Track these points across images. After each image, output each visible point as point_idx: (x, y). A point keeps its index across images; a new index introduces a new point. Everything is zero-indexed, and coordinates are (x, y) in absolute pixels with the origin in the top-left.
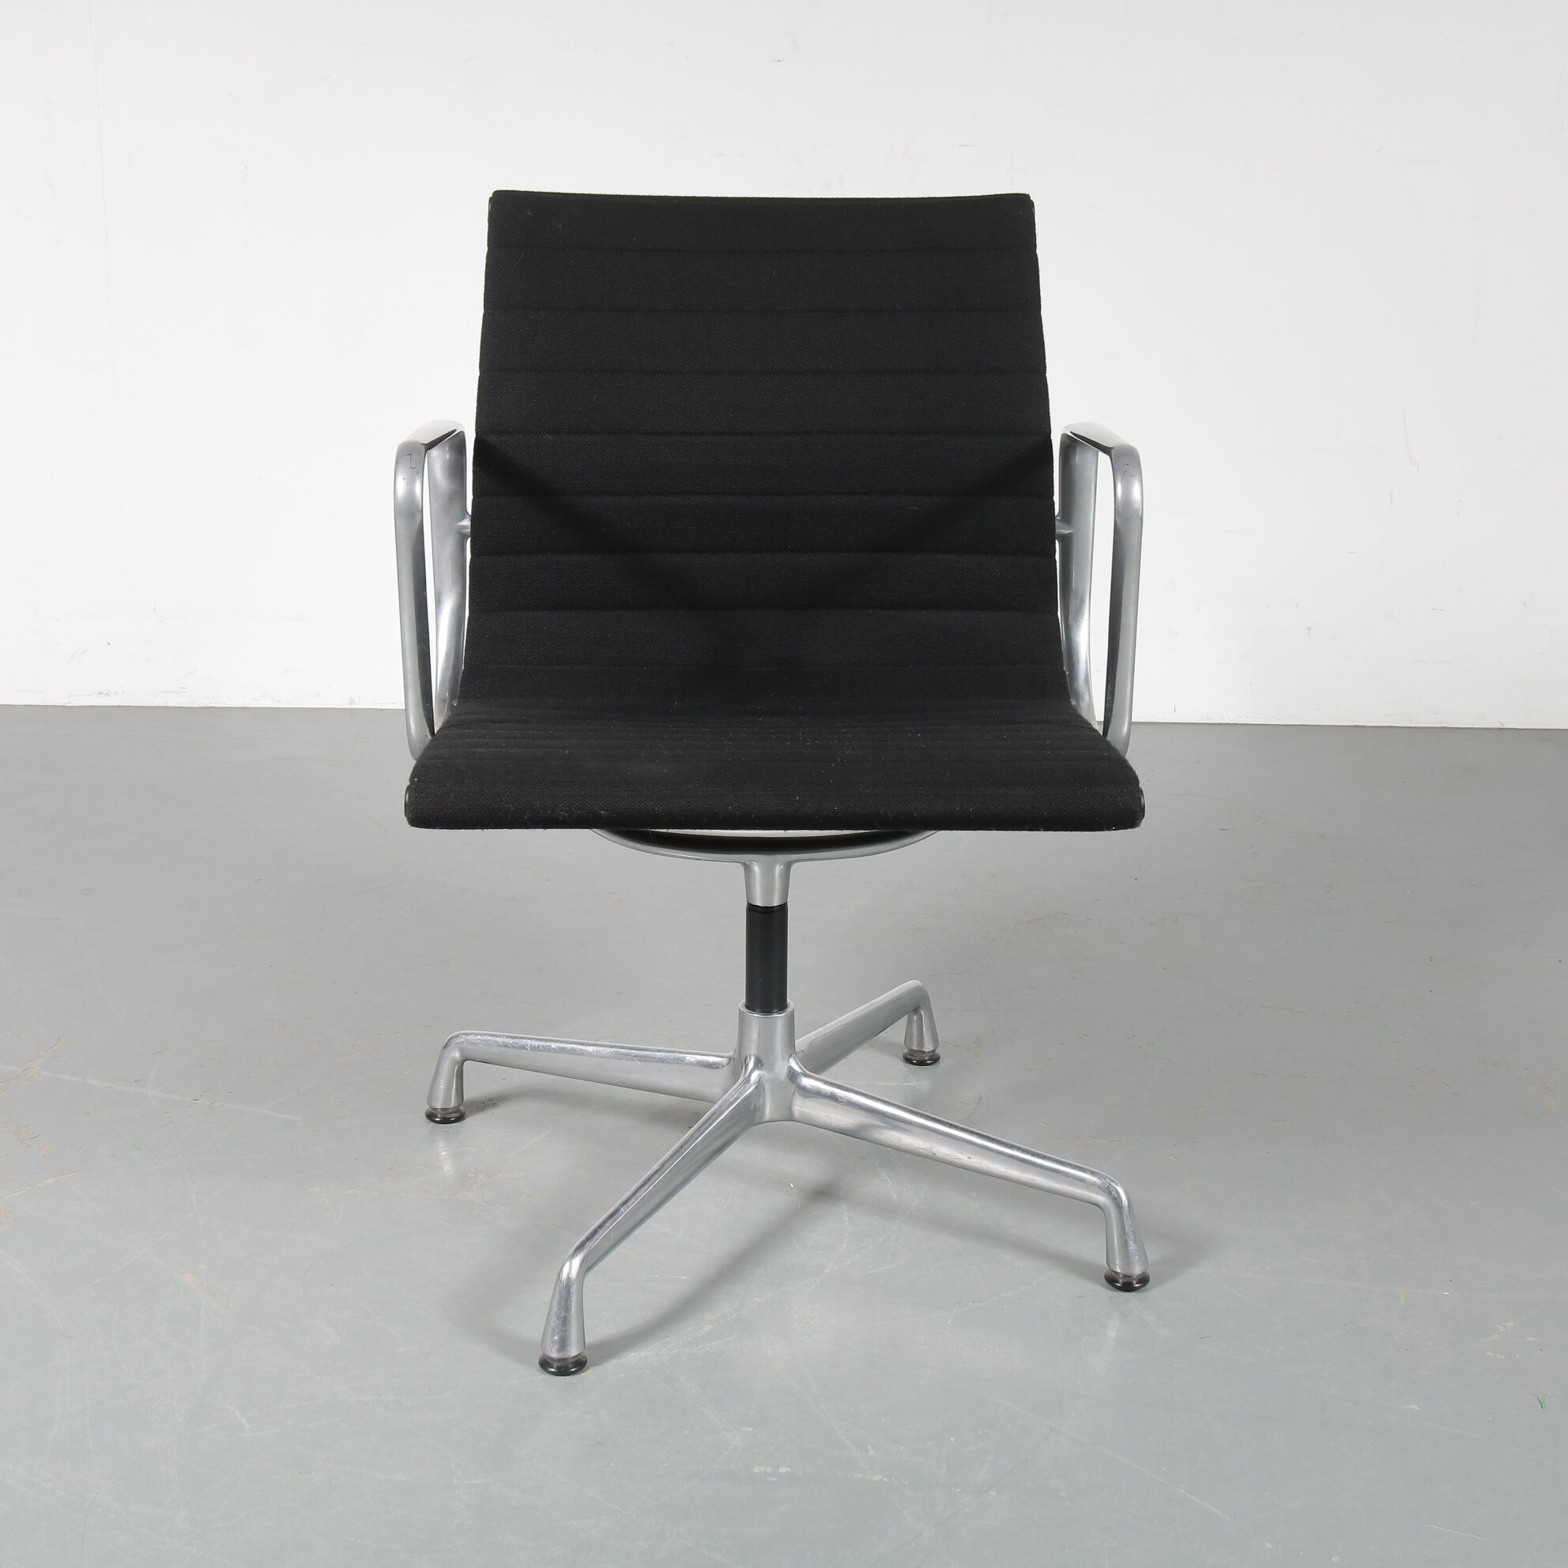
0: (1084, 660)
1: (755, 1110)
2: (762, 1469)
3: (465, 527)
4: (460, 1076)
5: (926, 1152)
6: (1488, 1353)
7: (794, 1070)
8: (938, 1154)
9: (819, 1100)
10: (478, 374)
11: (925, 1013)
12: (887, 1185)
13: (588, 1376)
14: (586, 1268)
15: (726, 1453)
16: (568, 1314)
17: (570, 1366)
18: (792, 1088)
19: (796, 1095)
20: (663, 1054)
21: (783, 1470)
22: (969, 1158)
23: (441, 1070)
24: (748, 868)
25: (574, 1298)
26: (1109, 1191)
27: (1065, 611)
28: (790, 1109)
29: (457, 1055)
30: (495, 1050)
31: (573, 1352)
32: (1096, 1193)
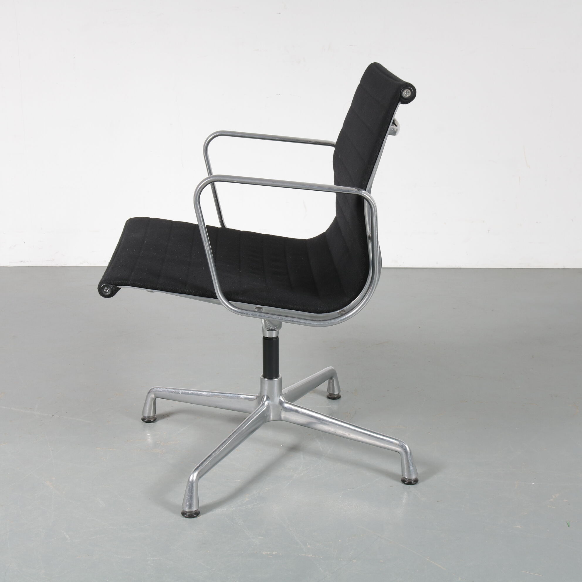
1: (267, 416)
2: (266, 553)
4: (155, 404)
5: (332, 432)
6: (549, 506)
7: (281, 400)
8: (337, 433)
9: (292, 412)
11: (335, 380)
12: (318, 445)
13: (200, 518)
14: (199, 477)
15: (252, 547)
16: (192, 495)
17: (193, 514)
18: (281, 408)
19: (282, 410)
20: (231, 395)
21: (274, 553)
22: (349, 434)
23: (147, 402)
25: (195, 488)
26: (402, 447)
28: (280, 416)
29: (153, 396)
30: (168, 394)
31: (194, 509)
32: (397, 447)
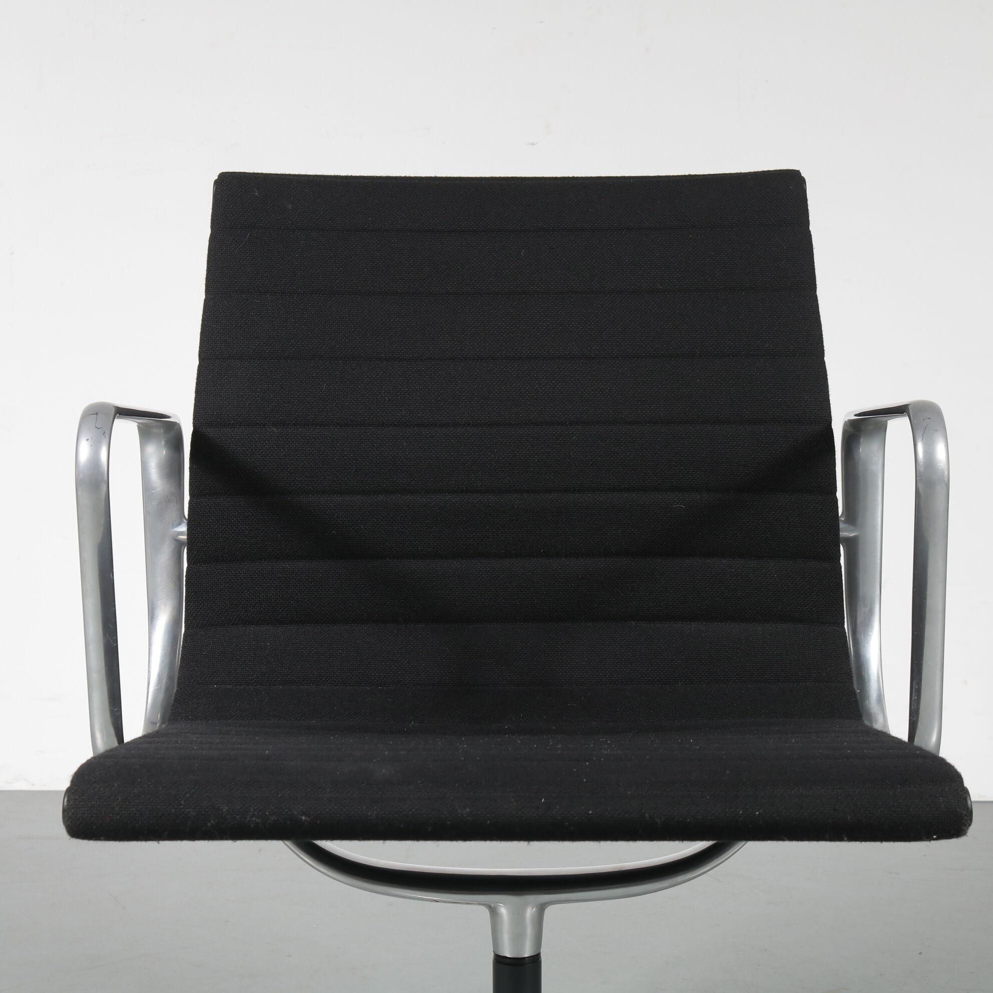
0: (876, 675)
3: (181, 533)
10: (197, 363)
24: (493, 911)
27: (852, 623)
